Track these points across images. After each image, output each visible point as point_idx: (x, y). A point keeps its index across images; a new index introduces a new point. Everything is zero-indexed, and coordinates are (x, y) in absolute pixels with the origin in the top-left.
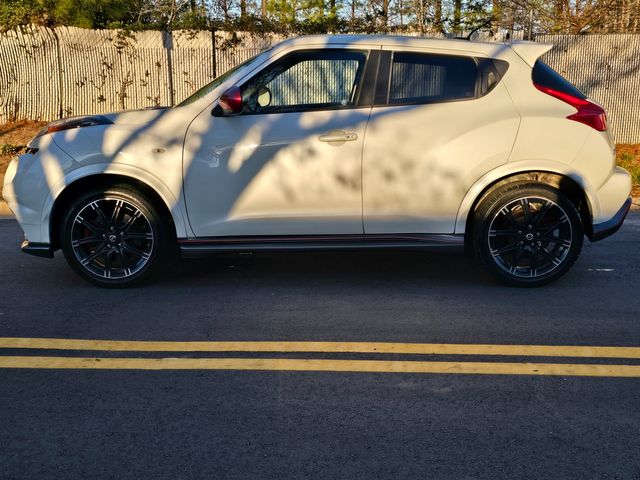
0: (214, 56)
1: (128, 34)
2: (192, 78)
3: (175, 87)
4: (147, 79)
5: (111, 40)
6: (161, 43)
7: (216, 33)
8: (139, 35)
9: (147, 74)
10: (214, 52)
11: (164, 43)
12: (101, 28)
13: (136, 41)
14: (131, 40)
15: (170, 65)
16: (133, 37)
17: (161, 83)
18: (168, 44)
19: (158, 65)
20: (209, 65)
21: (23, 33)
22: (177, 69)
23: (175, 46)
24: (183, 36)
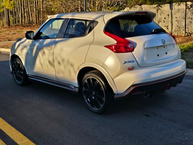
0: (186, 11)
1: (159, 6)
2: (178, 19)
3: (173, 23)
4: (165, 20)
5: (155, 8)
6: (169, 8)
7: (187, 3)
8: (163, 6)
9: (165, 18)
10: (186, 10)
11: (170, 8)
12: (152, 4)
13: (162, 8)
14: (161, 8)
15: (172, 15)
16: (161, 7)
17: (169, 21)
18: (171, 8)
19: (168, 15)
20: (184, 14)
21: (135, 8)
22: (174, 16)
23: (173, 8)
24: (176, 5)
